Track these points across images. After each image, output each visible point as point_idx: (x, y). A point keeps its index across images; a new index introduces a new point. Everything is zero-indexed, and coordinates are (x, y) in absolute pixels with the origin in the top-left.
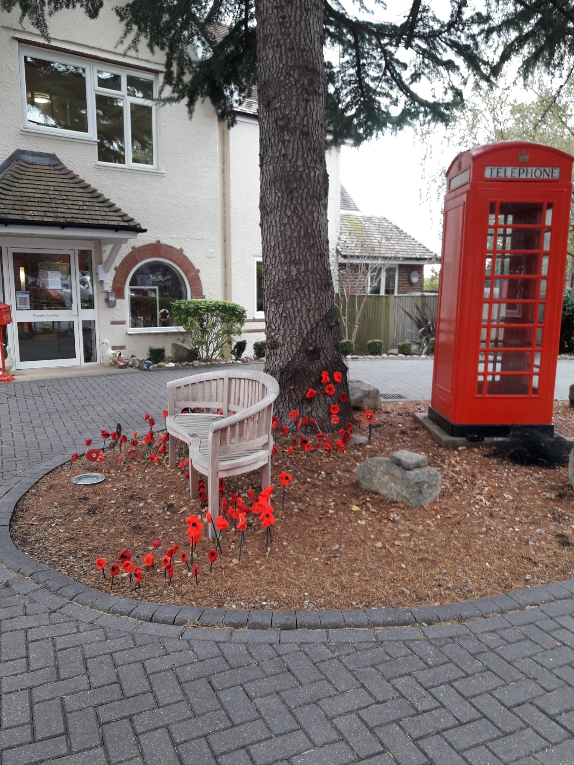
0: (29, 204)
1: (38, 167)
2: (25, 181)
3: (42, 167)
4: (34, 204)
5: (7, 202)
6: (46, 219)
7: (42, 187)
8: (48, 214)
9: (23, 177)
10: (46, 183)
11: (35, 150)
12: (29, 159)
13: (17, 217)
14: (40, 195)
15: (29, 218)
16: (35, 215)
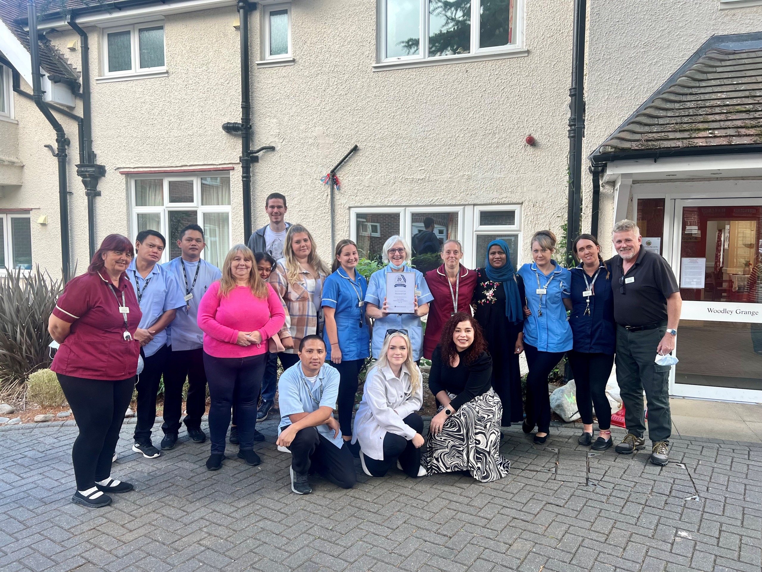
0: (711, 118)
1: (744, 56)
2: (713, 83)
3: (753, 55)
4: (717, 117)
5: (667, 121)
6: (736, 141)
7: (743, 87)
8: (743, 131)
9: (710, 76)
10: (753, 80)
11: (744, 30)
12: (732, 46)
13: (679, 144)
14: (735, 101)
15: (701, 143)
16: (715, 137)
